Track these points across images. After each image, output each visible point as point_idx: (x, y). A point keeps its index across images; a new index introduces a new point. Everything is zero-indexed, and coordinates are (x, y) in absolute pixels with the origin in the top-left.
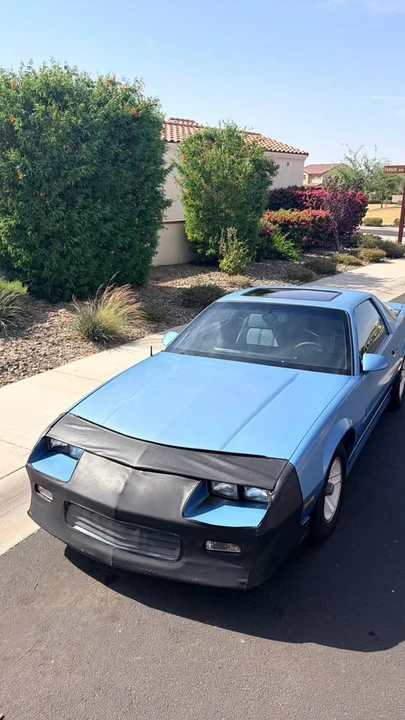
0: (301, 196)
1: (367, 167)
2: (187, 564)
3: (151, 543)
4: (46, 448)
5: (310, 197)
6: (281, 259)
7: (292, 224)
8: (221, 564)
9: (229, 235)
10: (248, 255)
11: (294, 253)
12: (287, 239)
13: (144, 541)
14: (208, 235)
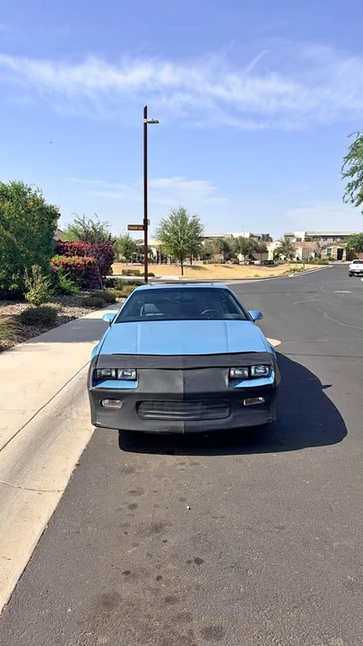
0: (63, 247)
1: (94, 229)
2: (234, 417)
3: (209, 411)
4: (96, 378)
5: (71, 248)
6: (66, 294)
7: (70, 266)
8: (255, 411)
9: (34, 271)
10: (51, 287)
11: (75, 289)
12: (67, 278)
13: (205, 411)
14: (10, 273)
